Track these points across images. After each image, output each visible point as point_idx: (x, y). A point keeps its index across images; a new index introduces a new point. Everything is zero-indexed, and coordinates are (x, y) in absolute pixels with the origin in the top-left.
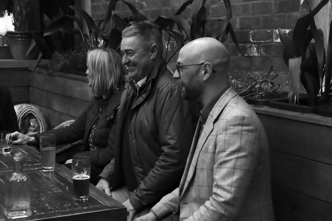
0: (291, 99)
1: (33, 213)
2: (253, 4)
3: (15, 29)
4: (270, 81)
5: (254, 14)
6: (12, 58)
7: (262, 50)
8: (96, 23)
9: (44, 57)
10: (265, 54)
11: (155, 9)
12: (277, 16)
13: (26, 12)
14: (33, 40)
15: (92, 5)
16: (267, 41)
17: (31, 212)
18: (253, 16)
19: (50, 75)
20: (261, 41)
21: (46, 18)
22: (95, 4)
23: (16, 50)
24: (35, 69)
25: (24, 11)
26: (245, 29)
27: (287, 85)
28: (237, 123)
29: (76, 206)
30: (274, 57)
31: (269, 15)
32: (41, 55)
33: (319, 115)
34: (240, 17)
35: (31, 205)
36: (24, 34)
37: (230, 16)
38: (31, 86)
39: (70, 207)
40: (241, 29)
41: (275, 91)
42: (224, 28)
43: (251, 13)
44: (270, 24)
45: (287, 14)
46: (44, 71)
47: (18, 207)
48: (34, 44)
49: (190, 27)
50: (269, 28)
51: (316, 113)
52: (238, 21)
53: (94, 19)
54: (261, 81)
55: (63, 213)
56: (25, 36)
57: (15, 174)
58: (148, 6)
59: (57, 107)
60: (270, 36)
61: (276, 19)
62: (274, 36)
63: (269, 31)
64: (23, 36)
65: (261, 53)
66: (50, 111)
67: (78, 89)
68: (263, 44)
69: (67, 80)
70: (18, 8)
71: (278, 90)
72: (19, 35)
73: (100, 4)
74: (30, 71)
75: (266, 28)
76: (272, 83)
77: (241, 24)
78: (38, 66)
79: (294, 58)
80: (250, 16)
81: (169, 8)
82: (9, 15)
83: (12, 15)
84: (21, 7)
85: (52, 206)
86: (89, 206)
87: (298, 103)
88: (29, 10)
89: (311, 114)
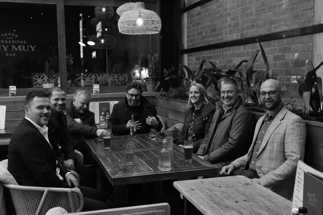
0: (304, 113)
1: (172, 169)
2: (280, 63)
3: (149, 76)
4: (291, 103)
5: (280, 68)
6: (147, 91)
7: (284, 87)
8: (192, 72)
9: (163, 91)
10: (286, 89)
11: (224, 64)
12: (293, 69)
13: (155, 67)
14: (159, 82)
15: (188, 63)
16: (288, 82)
17: (171, 168)
18: (279, 69)
19: (167, 100)
20: (284, 82)
21: (165, 70)
22: (190, 62)
23: (149, 87)
24: (159, 97)
25: (154, 67)
26: (275, 75)
27: (299, 106)
28: (299, 121)
29: (192, 167)
30: (291, 91)
31: (288, 68)
32: (162, 89)
33: (320, 122)
34: (272, 69)
35: (171, 165)
36: (153, 79)
37: (268, 69)
38: (157, 106)
39: (189, 167)
40: (273, 75)
41: (294, 109)
42: (266, 76)
43: (278, 67)
44: (289, 73)
45: (299, 68)
46: (164, 98)
47: (165, 166)
48: (159, 84)
49: (246, 75)
50: (288, 75)
51: (318, 121)
52: (271, 71)
53: (191, 70)
54: (287, 103)
55: (187, 170)
56: (154, 80)
57: (163, 149)
58: (220, 63)
59: (171, 116)
60: (289, 80)
61: (292, 70)
62: (292, 79)
63: (288, 77)
64: (153, 80)
65: (284, 89)
66: (167, 119)
67: (183, 107)
68: (285, 84)
69: (177, 102)
70: (151, 66)
71: (296, 108)
72: (151, 79)
73: (193, 62)
74: (157, 98)
75: (287, 75)
76: (292, 105)
77: (273, 73)
78: (161, 95)
79: (305, 92)
80: (278, 69)
81: (232, 64)
82: (146, 69)
83: (147, 69)
84: (152, 65)
85: (180, 166)
86: (198, 166)
87: (308, 115)
88: (156, 66)
89: (316, 121)
